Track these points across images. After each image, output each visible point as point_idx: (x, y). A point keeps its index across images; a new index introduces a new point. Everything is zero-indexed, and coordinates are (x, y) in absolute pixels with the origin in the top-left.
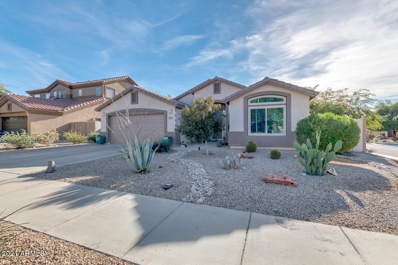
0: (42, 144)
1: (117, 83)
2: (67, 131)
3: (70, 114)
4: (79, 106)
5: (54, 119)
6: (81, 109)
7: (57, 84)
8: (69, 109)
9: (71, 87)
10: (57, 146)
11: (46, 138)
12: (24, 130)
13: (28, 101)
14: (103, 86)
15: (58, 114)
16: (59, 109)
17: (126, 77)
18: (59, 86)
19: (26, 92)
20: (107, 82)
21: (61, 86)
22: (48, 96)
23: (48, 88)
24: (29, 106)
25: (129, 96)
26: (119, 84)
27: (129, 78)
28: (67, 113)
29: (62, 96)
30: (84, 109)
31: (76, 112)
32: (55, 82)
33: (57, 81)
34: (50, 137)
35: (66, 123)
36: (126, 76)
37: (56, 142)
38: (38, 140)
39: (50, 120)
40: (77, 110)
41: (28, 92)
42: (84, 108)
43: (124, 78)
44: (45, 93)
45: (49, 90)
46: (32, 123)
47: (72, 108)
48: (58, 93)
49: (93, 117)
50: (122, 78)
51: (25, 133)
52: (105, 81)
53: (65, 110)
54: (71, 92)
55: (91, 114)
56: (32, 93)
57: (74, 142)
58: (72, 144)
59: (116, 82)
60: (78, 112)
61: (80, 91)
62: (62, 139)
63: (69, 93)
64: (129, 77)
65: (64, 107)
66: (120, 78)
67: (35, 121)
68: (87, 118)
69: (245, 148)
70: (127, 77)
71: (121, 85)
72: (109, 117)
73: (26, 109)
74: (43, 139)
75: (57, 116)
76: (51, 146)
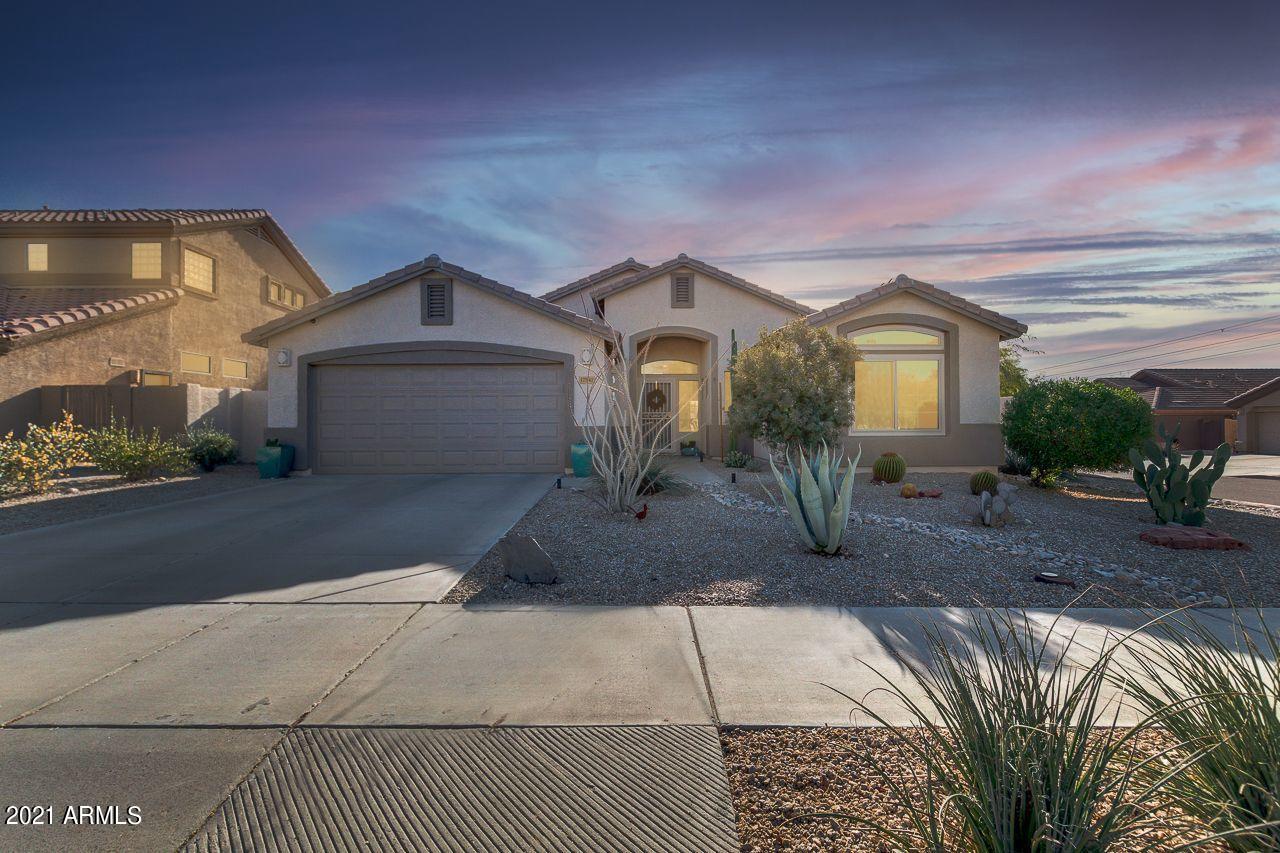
1: (225, 232)
3: (39, 349)
6: (85, 331)
8: (37, 327)
14: (174, 239)
17: (256, 215)
20: (193, 225)
26: (230, 238)
27: (267, 217)
28: (27, 345)
30: (98, 331)
31: (65, 343)
36: (258, 211)
40: (71, 335)
42: (99, 325)
43: (250, 215)
47: (52, 321)
49: (132, 368)
50: (241, 216)
53: (21, 332)
55: (124, 352)
59: (221, 229)
60: (72, 341)
61: (37, 249)
64: (269, 213)
66: (234, 217)
68: (107, 371)
69: (870, 470)
70: (263, 214)
71: (237, 244)
72: (312, 368)
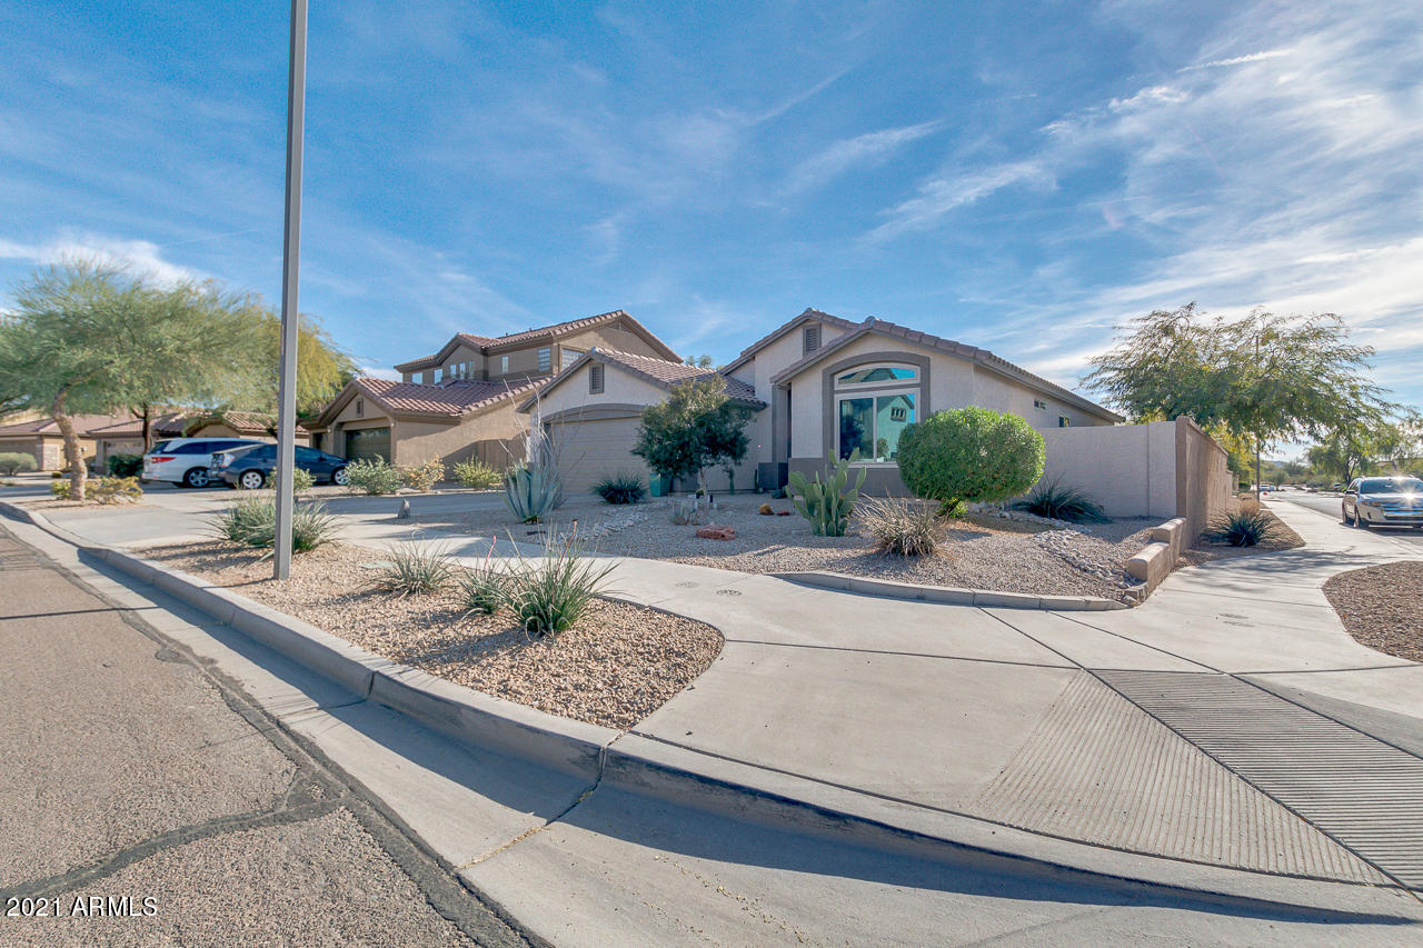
0: (412, 487)
1: (592, 332)
2: (462, 461)
3: (475, 421)
4: (496, 400)
5: (443, 434)
6: (500, 408)
7: (457, 343)
8: (474, 409)
9: (485, 352)
10: (439, 493)
11: (419, 475)
12: (381, 457)
13: (396, 391)
14: (555, 344)
15: (449, 421)
16: (452, 409)
17: (614, 315)
18: (461, 348)
19: (395, 367)
20: (565, 333)
21: (466, 349)
22: (438, 374)
23: (439, 354)
24: (393, 403)
25: (585, 376)
26: (596, 335)
27: (624, 315)
28: (470, 418)
29: (467, 375)
31: (490, 416)
32: (453, 341)
33: (456, 338)
34: (428, 472)
35: (469, 443)
36: (615, 313)
37: (438, 485)
38: (406, 481)
39: (433, 436)
40: (492, 411)
41: (398, 368)
42: (508, 404)
44: (431, 370)
45: (440, 360)
46: (399, 443)
47: (481, 405)
48: (458, 367)
50: (603, 318)
51: (382, 462)
52: (558, 333)
53: (466, 412)
54: (486, 362)
55: (522, 419)
56: (407, 370)
57: (475, 486)
58: (471, 491)
59: (589, 331)
60: (494, 414)
61: (505, 360)
62: (451, 479)
63: (482, 368)
64: (624, 312)
65: (464, 403)
66: (598, 320)
67: (405, 439)
68: (513, 431)
70: (620, 314)
71: (601, 339)
72: (547, 425)
73: (388, 411)
74: (413, 475)
75: (447, 426)
76: (430, 492)
